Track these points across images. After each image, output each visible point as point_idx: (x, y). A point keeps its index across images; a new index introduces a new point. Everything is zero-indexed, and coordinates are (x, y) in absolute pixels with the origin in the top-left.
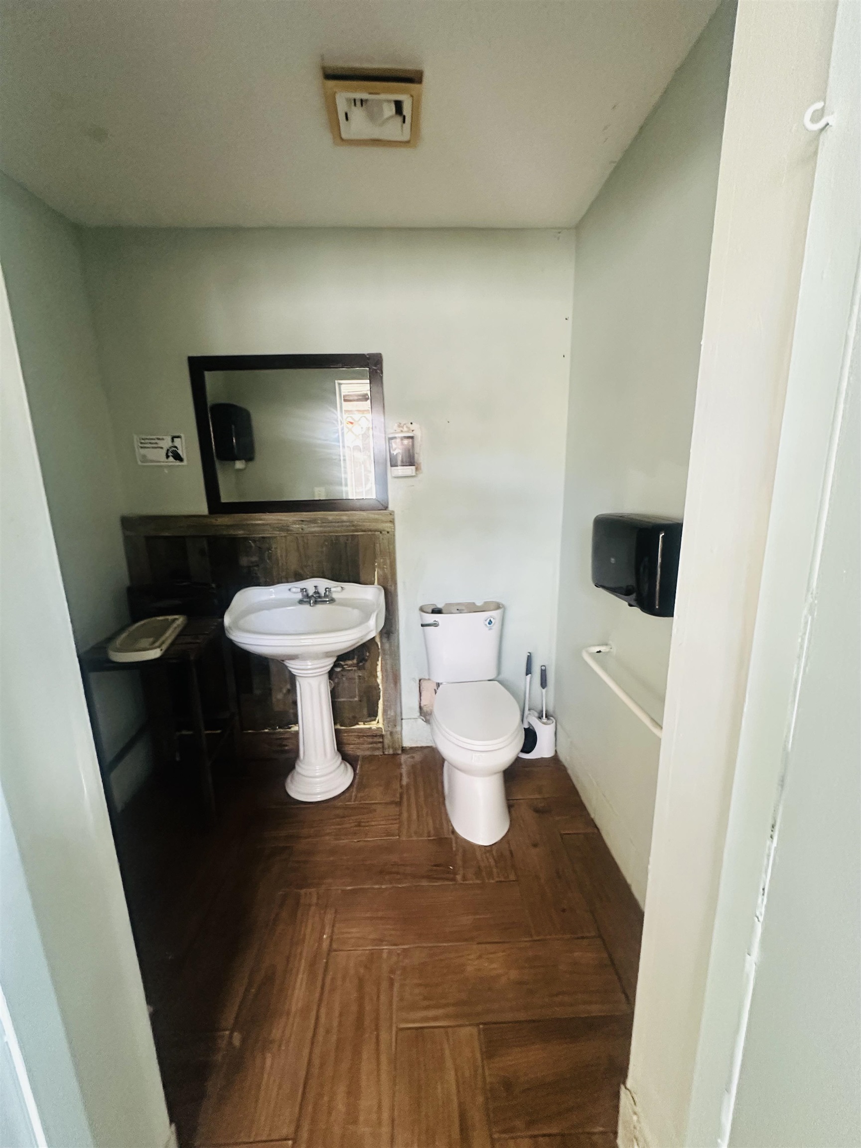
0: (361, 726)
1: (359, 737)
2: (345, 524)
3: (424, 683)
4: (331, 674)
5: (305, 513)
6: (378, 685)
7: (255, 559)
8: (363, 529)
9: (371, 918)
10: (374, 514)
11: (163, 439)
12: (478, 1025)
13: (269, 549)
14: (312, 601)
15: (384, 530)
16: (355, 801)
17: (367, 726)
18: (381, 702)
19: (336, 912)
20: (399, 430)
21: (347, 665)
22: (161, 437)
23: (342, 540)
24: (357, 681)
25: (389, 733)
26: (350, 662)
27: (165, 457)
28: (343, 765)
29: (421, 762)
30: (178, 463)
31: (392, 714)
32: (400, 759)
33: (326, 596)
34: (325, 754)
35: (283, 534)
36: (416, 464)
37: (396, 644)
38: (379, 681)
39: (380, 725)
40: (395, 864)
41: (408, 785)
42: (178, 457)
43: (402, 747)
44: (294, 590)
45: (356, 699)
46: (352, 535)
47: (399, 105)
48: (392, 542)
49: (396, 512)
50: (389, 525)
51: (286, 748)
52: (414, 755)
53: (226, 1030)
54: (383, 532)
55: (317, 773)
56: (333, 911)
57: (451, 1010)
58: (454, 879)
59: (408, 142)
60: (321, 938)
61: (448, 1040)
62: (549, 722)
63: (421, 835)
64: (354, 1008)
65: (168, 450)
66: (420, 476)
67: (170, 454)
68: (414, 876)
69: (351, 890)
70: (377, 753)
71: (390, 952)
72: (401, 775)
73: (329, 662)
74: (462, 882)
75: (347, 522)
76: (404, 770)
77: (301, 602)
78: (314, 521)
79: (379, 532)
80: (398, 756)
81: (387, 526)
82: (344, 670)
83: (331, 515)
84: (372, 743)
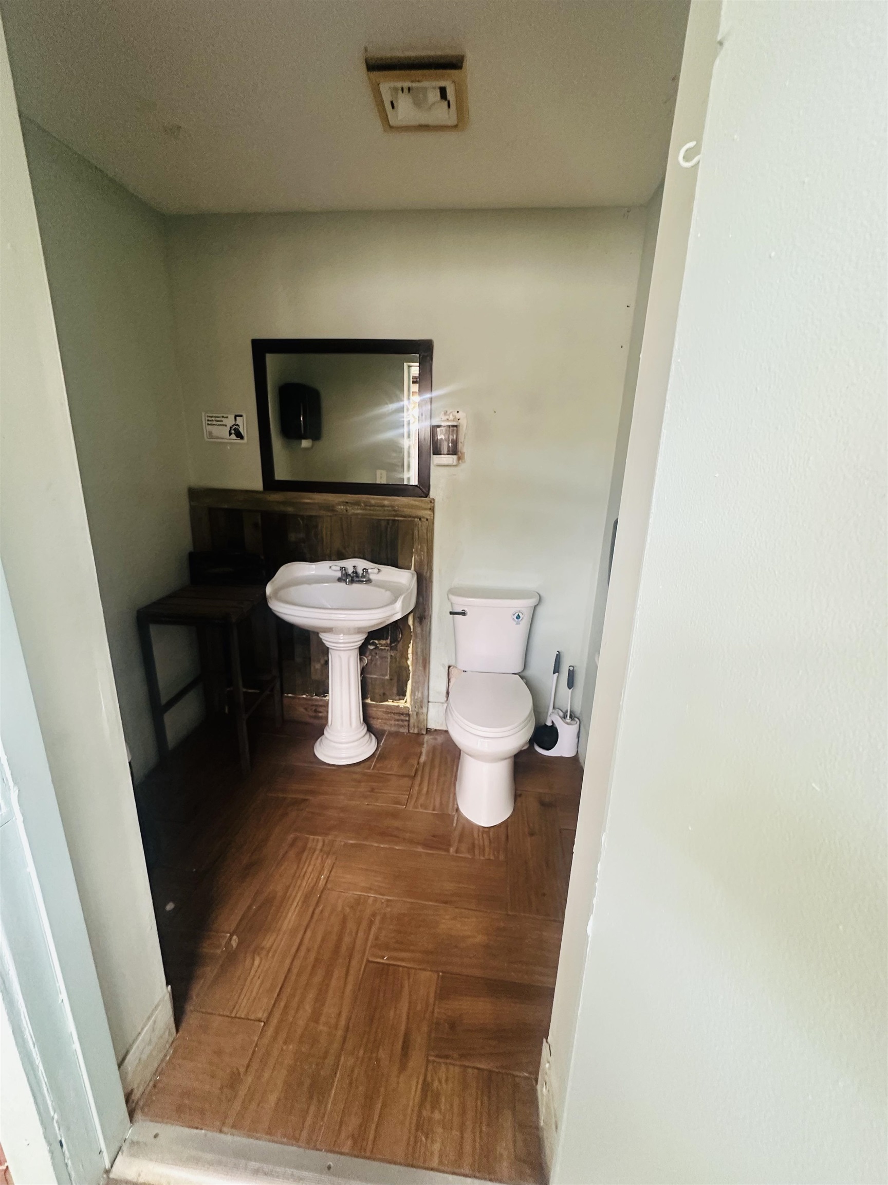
0: (390, 703)
1: (387, 713)
2: (386, 508)
3: (452, 670)
4: (362, 650)
5: (349, 495)
6: (409, 667)
7: (302, 535)
8: (403, 514)
9: (367, 870)
10: (415, 500)
11: (227, 417)
12: (437, 972)
13: (316, 526)
14: (348, 580)
15: (424, 518)
16: (373, 769)
17: (395, 704)
18: (410, 683)
19: (336, 859)
20: (445, 418)
21: (380, 644)
22: (225, 416)
23: (383, 524)
24: (389, 660)
25: (415, 713)
26: (383, 642)
27: (228, 434)
28: (367, 736)
29: (442, 744)
30: (239, 441)
31: (420, 695)
32: (424, 739)
33: (363, 576)
34: (351, 724)
35: (329, 514)
36: (459, 453)
37: (428, 629)
38: (409, 662)
39: (408, 705)
40: (397, 829)
41: (425, 763)
42: (239, 435)
43: (427, 729)
44: (334, 568)
45: (387, 677)
46: (394, 520)
47: (443, 92)
48: (430, 529)
49: (436, 500)
50: (429, 512)
51: (320, 714)
52: (437, 737)
53: (227, 933)
54: (423, 519)
55: (343, 739)
56: (334, 857)
57: (418, 955)
58: (448, 851)
59: (456, 126)
60: (319, 878)
61: (409, 978)
62: (573, 722)
63: (426, 809)
64: (334, 937)
65: (231, 428)
66: (463, 466)
67: (233, 432)
68: (411, 842)
69: (352, 844)
70: (402, 730)
71: (376, 900)
72: (421, 753)
73: (360, 639)
74: (455, 854)
75: (388, 507)
76: (424, 751)
77: (340, 580)
78: (357, 503)
79: (419, 519)
80: (422, 736)
81: (426, 513)
82: (377, 648)
83: (373, 499)
84: (398, 720)
